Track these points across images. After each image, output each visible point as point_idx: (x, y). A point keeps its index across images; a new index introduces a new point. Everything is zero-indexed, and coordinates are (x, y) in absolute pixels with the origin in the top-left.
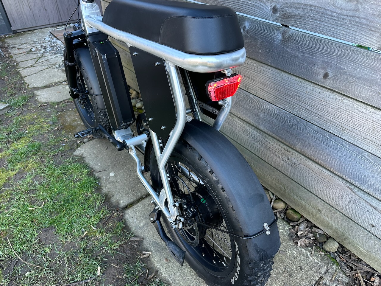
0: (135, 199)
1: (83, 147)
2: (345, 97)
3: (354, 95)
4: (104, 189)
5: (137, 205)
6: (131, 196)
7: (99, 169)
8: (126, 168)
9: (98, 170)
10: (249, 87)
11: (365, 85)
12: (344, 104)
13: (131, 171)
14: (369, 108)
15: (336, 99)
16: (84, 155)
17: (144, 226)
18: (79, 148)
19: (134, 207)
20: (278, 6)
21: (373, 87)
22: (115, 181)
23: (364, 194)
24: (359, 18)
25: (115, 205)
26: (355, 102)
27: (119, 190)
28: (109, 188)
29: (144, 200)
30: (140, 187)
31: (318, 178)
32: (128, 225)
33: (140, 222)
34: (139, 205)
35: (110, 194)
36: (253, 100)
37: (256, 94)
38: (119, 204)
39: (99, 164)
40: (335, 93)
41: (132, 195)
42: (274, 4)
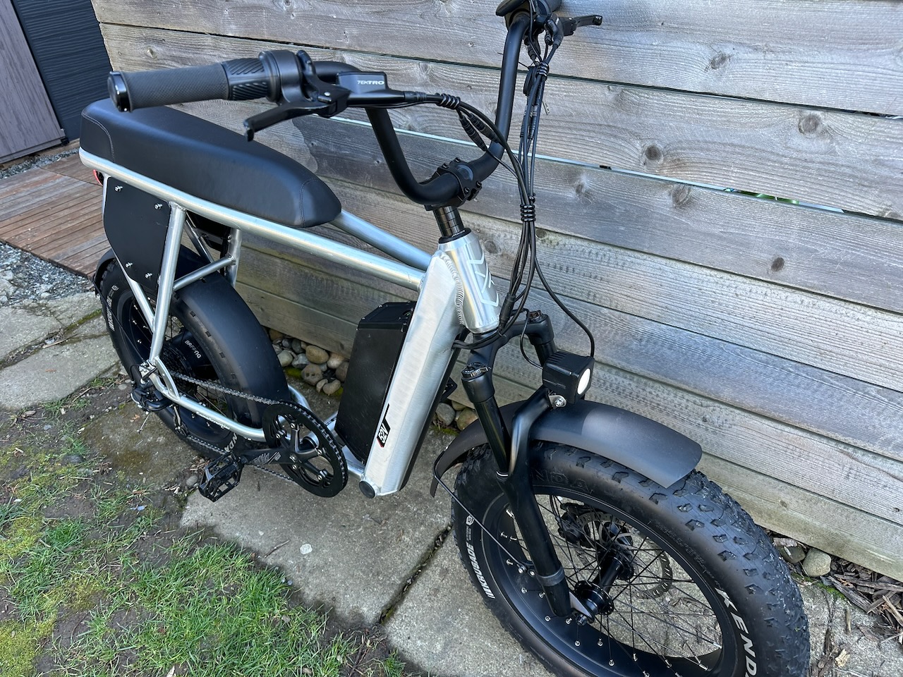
0: (392, 591)
1: (196, 500)
2: (819, 297)
3: (839, 293)
4: (307, 591)
5: (403, 606)
6: (379, 588)
7: (268, 546)
8: (330, 523)
9: (267, 548)
10: (597, 295)
11: (860, 274)
12: (819, 308)
13: (347, 528)
14: (871, 312)
15: (802, 302)
16: (211, 521)
17: (444, 648)
18: (188, 507)
19: (398, 612)
20: (660, 146)
21: (876, 277)
22: (322, 563)
23: (874, 458)
24: (837, 165)
25: (352, 621)
26: (843, 303)
27: (343, 582)
28: (317, 586)
29: (413, 589)
30: (386, 560)
31: (774, 445)
32: (409, 658)
33: (432, 645)
34: (408, 603)
35: (327, 600)
36: (610, 318)
37: (616, 307)
38: (361, 616)
39: (261, 533)
40: (797, 292)
41: (381, 585)
42: (649, 144)
